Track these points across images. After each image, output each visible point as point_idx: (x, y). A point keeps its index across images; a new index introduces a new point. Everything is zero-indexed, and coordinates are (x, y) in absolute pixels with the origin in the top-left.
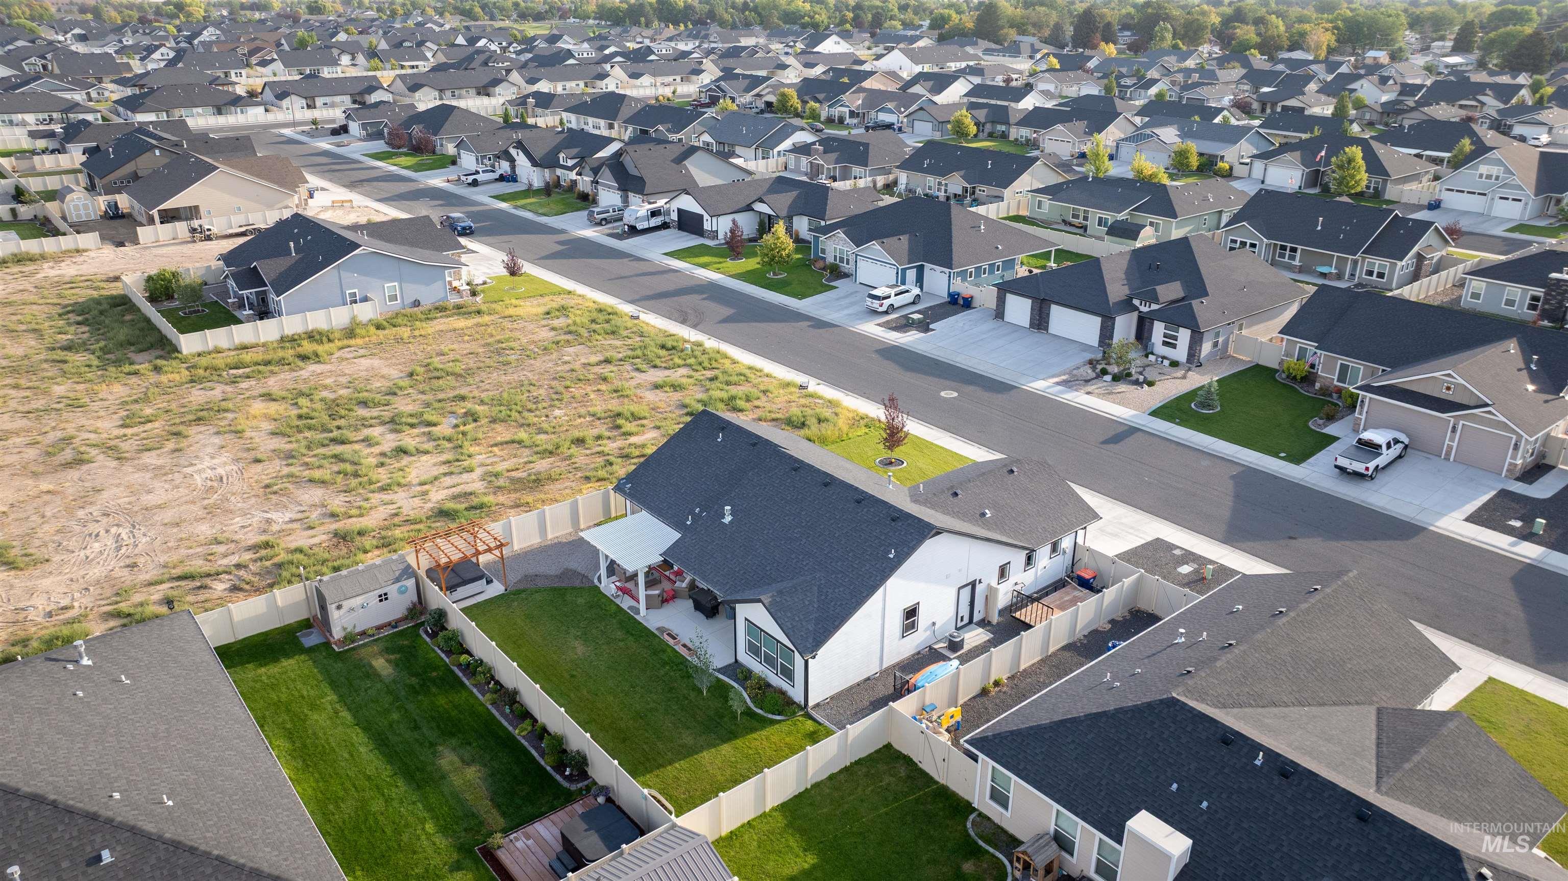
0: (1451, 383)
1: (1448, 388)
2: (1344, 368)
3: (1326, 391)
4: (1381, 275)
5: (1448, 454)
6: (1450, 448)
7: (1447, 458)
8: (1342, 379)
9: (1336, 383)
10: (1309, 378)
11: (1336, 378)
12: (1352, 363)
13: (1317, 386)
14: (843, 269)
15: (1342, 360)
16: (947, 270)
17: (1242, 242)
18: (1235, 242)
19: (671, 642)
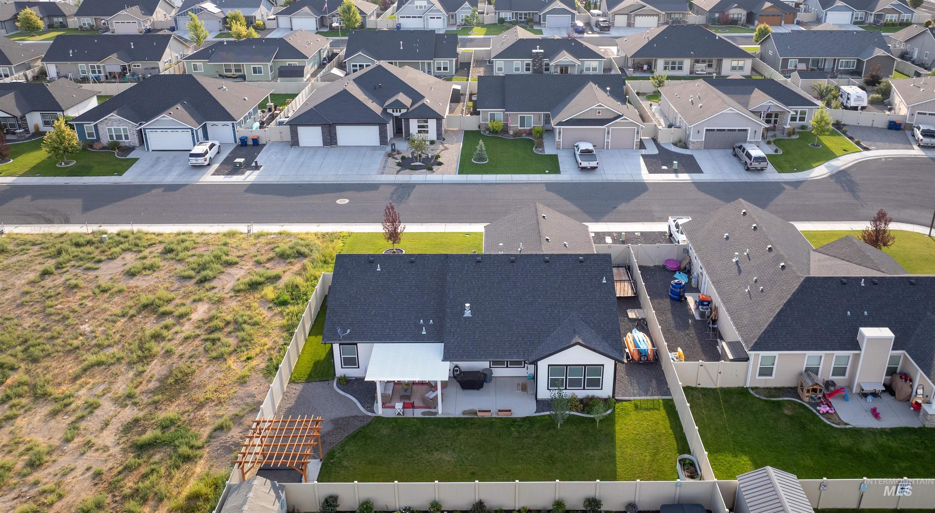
0: (600, 109)
1: (599, 113)
2: (522, 119)
3: (517, 134)
4: (445, 69)
5: (607, 146)
6: (608, 142)
7: (607, 149)
8: (522, 125)
9: (519, 128)
10: (505, 129)
11: (519, 125)
12: (526, 114)
13: (511, 132)
14: (122, 145)
15: (520, 114)
16: (230, 123)
17: (360, 66)
18: (356, 66)
19: (487, 415)
